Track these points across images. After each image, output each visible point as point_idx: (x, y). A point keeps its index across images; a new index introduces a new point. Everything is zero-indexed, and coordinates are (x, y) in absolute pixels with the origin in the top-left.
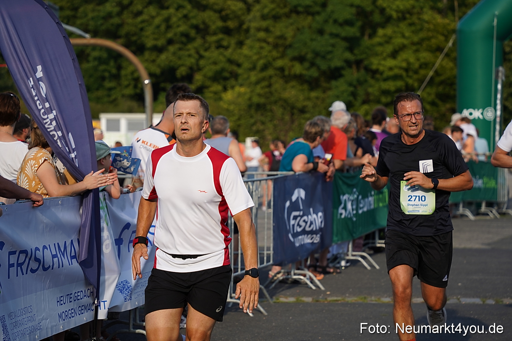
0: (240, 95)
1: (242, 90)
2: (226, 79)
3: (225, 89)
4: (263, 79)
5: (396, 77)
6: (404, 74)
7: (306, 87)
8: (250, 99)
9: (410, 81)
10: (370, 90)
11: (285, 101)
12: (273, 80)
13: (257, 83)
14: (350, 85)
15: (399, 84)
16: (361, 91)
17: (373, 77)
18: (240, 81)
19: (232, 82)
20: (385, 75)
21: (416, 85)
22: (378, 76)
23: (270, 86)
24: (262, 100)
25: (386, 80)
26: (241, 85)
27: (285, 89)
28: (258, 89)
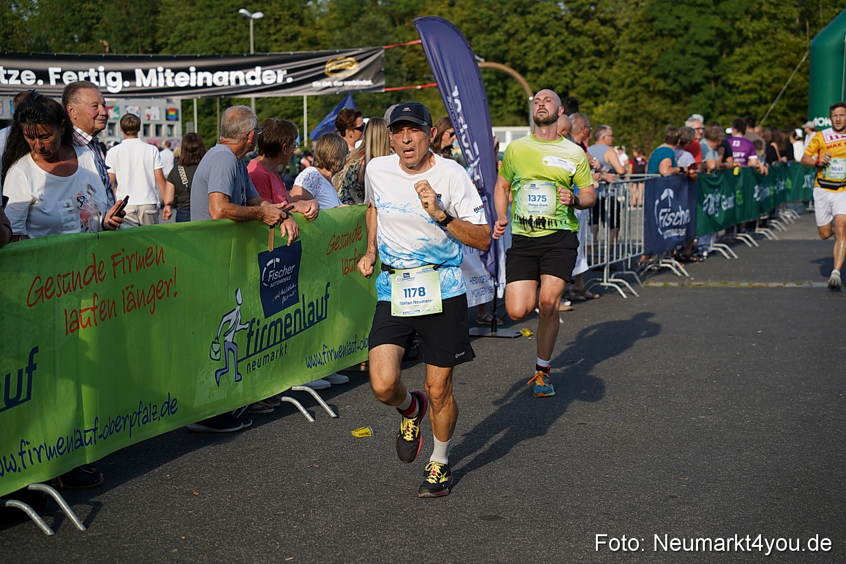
0: (609, 109)
1: (612, 104)
2: (597, 95)
3: (596, 104)
4: (631, 95)
5: (750, 91)
6: (759, 88)
7: (668, 101)
8: (618, 113)
9: (764, 94)
10: (727, 103)
11: (650, 113)
12: (640, 95)
13: (625, 98)
14: (709, 98)
15: (754, 96)
16: (718, 103)
17: (730, 91)
18: (609, 97)
19: (603, 98)
20: (740, 90)
21: (769, 97)
22: (734, 90)
23: (636, 100)
24: (629, 114)
25: (741, 93)
26: (611, 101)
27: (650, 103)
28: (626, 104)
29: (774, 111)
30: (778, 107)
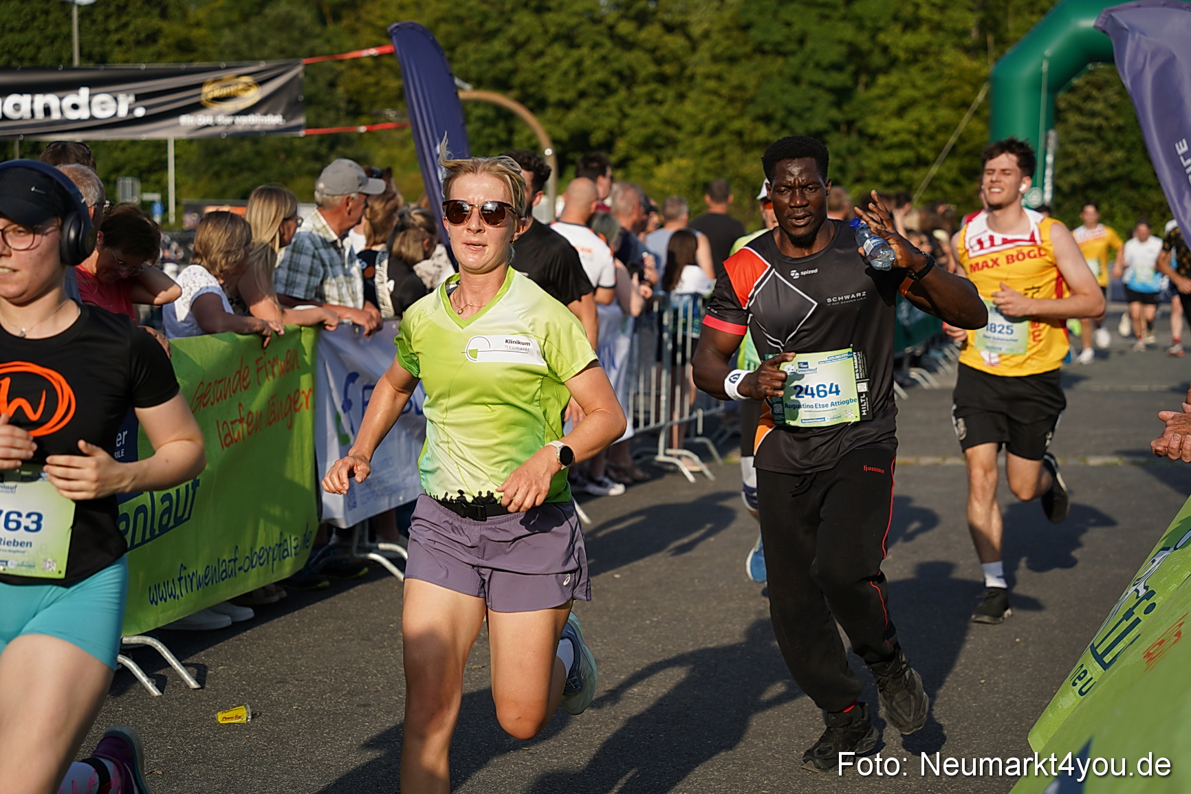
0: (680, 170)
1: (683, 163)
2: (660, 147)
3: (659, 162)
4: (713, 148)
5: (902, 145)
6: (913, 139)
8: (694, 176)
9: (923, 151)
10: (866, 163)
12: (727, 149)
13: (705, 152)
15: (908, 154)
16: (852, 164)
17: (870, 145)
18: (681, 149)
19: (669, 151)
20: (887, 142)
21: (931, 156)
22: (877, 143)
23: (722, 157)
25: (889, 148)
26: (682, 156)
27: (743, 162)
28: (706, 162)
29: (937, 178)
30: (944, 170)
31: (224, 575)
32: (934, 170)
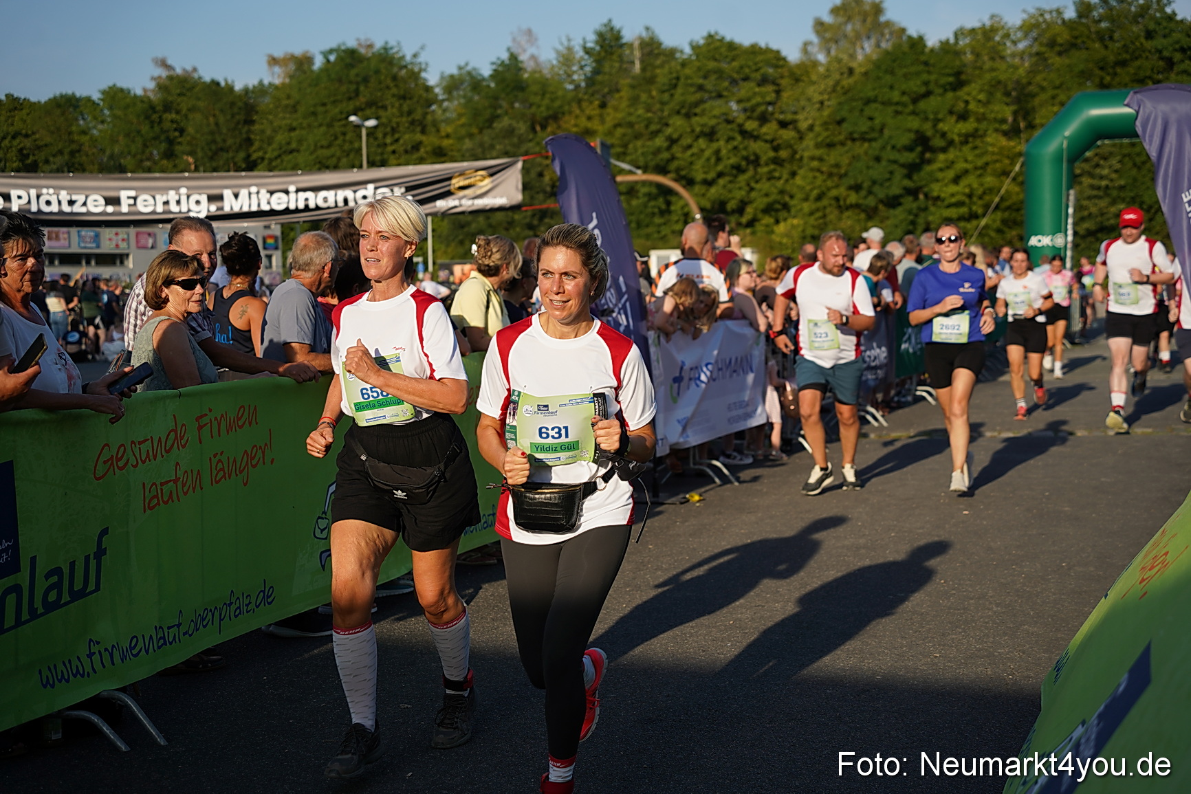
0: (793, 226)
1: (795, 222)
2: (777, 211)
3: (777, 222)
4: (818, 210)
5: (959, 204)
6: (967, 201)
7: (863, 216)
8: (803, 231)
9: (974, 208)
10: (931, 218)
12: (828, 211)
13: (811, 214)
14: (910, 212)
15: (963, 210)
16: (921, 220)
17: (934, 205)
18: (793, 211)
19: (783, 214)
20: (946, 203)
21: (980, 211)
22: (939, 203)
23: (824, 216)
24: (816, 232)
25: (949, 206)
26: (794, 217)
27: (840, 219)
28: (812, 220)
29: (986, 227)
30: (990, 222)
31: (485, 525)
32: (983, 222)
